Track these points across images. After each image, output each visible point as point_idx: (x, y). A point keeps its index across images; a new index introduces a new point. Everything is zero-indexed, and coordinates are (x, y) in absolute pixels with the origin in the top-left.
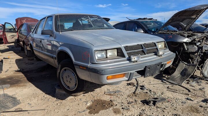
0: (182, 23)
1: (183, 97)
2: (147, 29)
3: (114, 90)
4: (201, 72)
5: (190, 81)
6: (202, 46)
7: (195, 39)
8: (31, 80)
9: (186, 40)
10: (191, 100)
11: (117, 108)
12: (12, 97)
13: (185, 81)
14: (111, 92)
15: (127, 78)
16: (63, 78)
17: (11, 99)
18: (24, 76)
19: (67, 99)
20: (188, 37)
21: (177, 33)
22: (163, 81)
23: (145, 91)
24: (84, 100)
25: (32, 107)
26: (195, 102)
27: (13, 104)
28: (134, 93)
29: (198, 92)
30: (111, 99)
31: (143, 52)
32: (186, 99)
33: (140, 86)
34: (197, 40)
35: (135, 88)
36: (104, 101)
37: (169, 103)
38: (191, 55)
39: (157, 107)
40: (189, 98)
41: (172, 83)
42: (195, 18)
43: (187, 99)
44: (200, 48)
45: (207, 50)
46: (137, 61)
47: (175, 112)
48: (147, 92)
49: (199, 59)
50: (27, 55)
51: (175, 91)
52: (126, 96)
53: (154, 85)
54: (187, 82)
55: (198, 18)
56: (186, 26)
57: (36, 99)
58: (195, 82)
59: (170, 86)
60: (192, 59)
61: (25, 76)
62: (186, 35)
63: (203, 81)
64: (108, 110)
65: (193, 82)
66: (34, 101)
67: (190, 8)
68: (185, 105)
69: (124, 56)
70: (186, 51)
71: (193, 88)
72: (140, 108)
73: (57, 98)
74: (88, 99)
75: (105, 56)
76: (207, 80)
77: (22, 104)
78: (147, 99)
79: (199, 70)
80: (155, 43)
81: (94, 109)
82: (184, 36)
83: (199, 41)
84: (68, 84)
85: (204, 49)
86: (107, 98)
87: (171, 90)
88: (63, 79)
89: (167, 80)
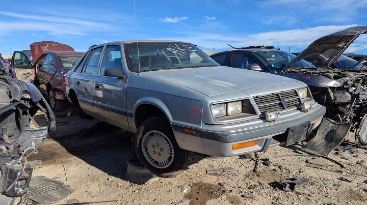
0: (322, 56)
1: (335, 177)
2: (266, 65)
3: (221, 167)
4: (356, 135)
5: (339, 150)
6: (359, 94)
7: (347, 82)
8: (74, 151)
9: (333, 83)
10: (346, 180)
11: (233, 196)
12: (54, 182)
13: (333, 151)
14: (216, 170)
15: (261, 146)
16: (146, 148)
17: (53, 185)
18: (59, 146)
19: (147, 182)
20: (336, 78)
21: (317, 71)
22: (297, 151)
23: (272, 167)
24: (176, 184)
25: (93, 197)
26: (354, 183)
27: (60, 192)
28: (254, 170)
29: (355, 168)
30: (220, 182)
31: (282, 106)
32: (339, 179)
33: (262, 160)
34: (350, 83)
35: (253, 162)
36: (209, 184)
37: (314, 186)
38: (340, 107)
39: (297, 193)
40: (344, 178)
41: (312, 155)
42: (343, 47)
43: (341, 179)
44: (355, 97)
45: (365, 99)
46: (274, 121)
47: (327, 201)
48: (275, 170)
49: (353, 115)
50: (55, 107)
51: (319, 167)
52: (241, 177)
53: (284, 158)
54: (335, 152)
55: (347, 48)
56: (328, 59)
57: (97, 184)
58: (347, 152)
59: (310, 158)
60: (342, 114)
61: (62, 145)
62: (332, 75)
63: (359, 150)
64: (219, 199)
65: (344, 151)
66: (94, 187)
67: (338, 33)
68: (340, 190)
69: (254, 113)
70: (333, 102)
71: (347, 161)
72: (270, 196)
73: (130, 182)
74: (182, 183)
75: (224, 112)
76: (365, 149)
77: (76, 193)
78: (278, 180)
79: (353, 131)
80: (295, 91)
81: (197, 199)
82: (329, 77)
83: (353, 86)
84: (156, 158)
85: (362, 97)
86: (212, 180)
87: (314, 166)
88: (147, 150)
89: (304, 149)
